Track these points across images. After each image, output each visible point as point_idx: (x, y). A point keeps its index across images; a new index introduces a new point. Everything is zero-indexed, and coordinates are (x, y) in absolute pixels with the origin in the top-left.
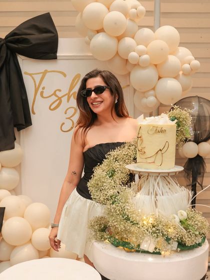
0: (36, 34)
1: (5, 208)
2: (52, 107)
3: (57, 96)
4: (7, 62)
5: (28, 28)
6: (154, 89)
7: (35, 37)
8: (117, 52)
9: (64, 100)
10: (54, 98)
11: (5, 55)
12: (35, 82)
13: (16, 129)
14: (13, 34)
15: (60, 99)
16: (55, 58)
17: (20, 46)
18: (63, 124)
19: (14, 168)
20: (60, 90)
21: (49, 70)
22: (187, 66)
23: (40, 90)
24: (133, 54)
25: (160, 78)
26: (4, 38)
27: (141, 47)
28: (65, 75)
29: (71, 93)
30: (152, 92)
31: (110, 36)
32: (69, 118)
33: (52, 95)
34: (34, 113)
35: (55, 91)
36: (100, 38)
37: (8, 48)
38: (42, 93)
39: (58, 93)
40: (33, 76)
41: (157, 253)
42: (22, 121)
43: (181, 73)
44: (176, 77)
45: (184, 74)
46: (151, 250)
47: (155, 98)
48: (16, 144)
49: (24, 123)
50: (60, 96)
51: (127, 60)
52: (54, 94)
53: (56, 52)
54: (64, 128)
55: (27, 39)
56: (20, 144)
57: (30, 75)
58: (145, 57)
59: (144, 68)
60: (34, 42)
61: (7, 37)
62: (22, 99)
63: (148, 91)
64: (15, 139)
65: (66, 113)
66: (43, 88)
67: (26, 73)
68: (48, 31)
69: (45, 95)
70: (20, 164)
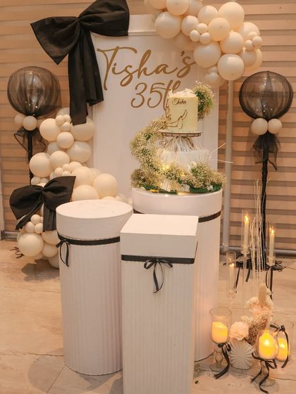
0: (109, 11)
1: (75, 177)
2: (123, 84)
3: (128, 72)
4: (80, 40)
5: (101, 6)
6: (216, 65)
7: (107, 15)
8: (181, 31)
9: (135, 75)
10: (125, 74)
11: (78, 34)
12: (107, 59)
13: (88, 104)
14: (86, 13)
15: (131, 75)
16: (126, 35)
17: (92, 24)
18: (134, 99)
19: (86, 142)
20: (131, 67)
21: (120, 47)
22: (249, 42)
23: (112, 66)
24: (195, 32)
25: (223, 54)
26: (77, 16)
27: (203, 25)
28: (136, 51)
29: (142, 69)
30: (214, 68)
31: (172, 15)
32: (139, 94)
33: (123, 71)
34: (106, 89)
35: (126, 68)
36: (163, 18)
37: (82, 26)
38: (114, 69)
39: (129, 69)
40: (106, 52)
41: (174, 193)
42: (94, 96)
43: (244, 49)
44: (239, 54)
45: (247, 50)
46: (169, 191)
47: (217, 75)
48: (88, 119)
49: (95, 99)
50: (131, 72)
51: (189, 37)
52: (126, 70)
53: (128, 29)
54: (135, 104)
55: (99, 17)
56: (92, 119)
57: (103, 51)
58: (206, 34)
59: (206, 45)
60: (106, 20)
61: (81, 16)
62: (94, 76)
63: (212, 67)
64: (87, 114)
65: (136, 89)
66: (115, 65)
67: (98, 50)
68: (119, 9)
69: (116, 71)
70: (92, 138)
